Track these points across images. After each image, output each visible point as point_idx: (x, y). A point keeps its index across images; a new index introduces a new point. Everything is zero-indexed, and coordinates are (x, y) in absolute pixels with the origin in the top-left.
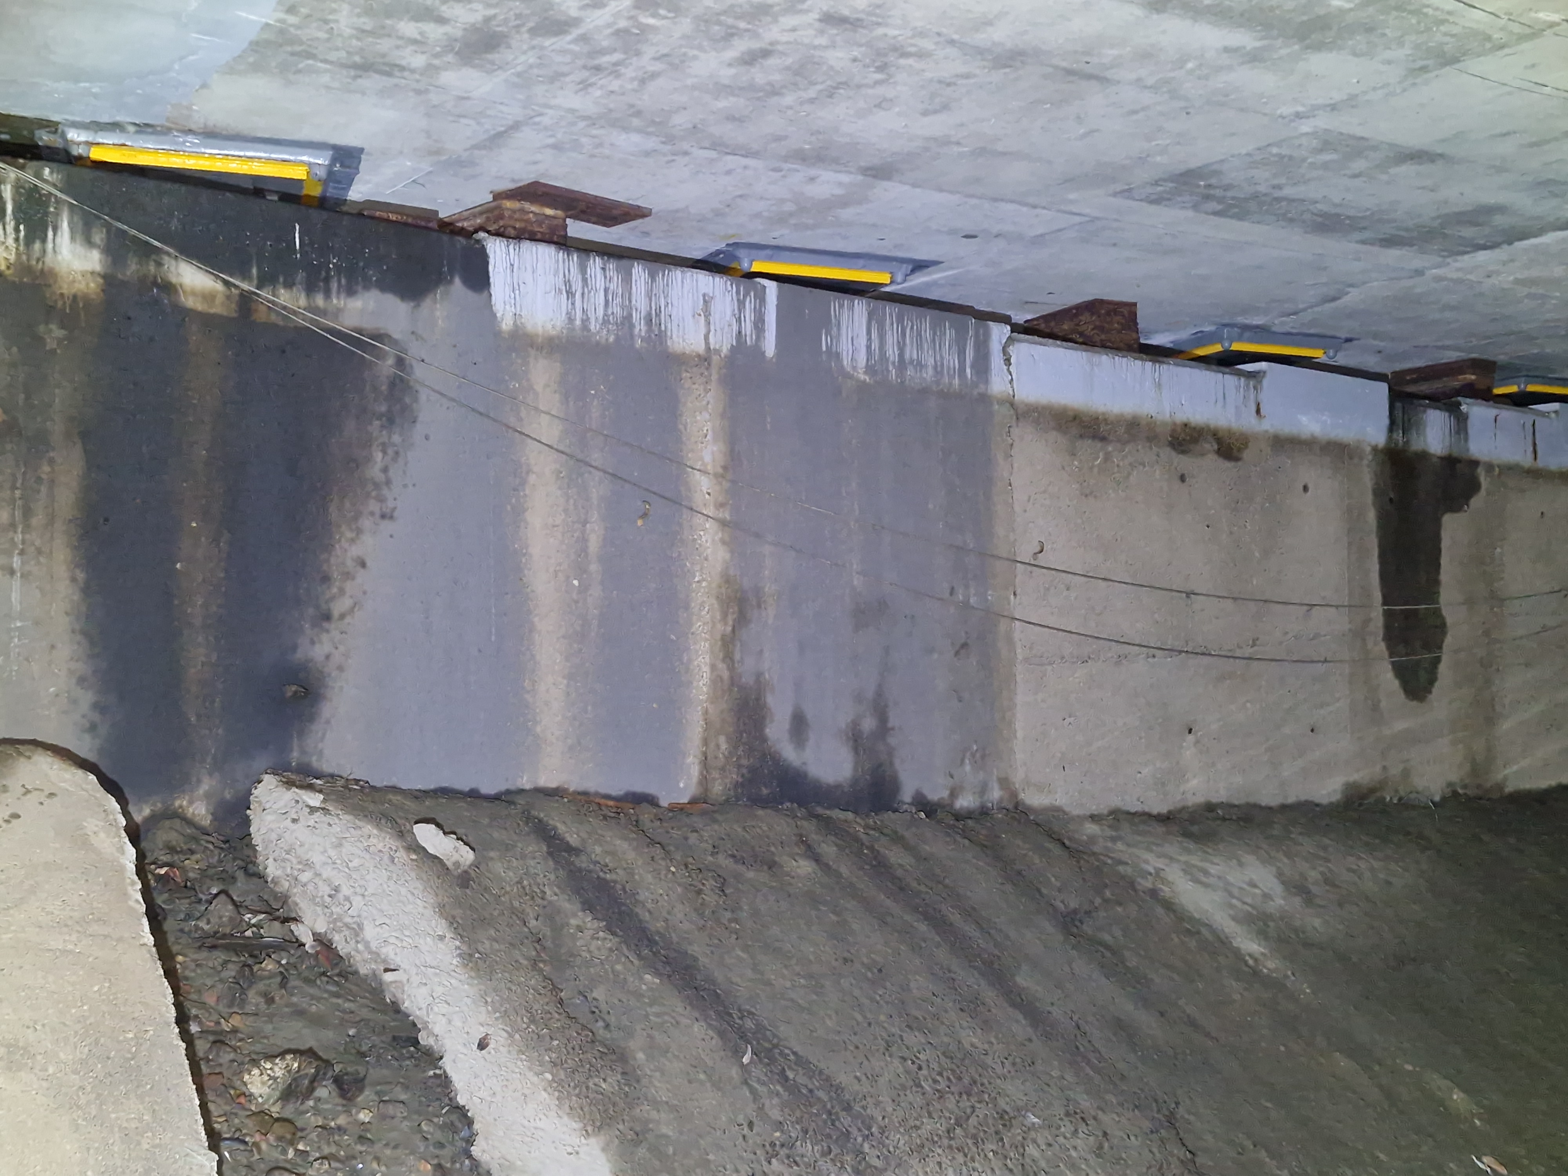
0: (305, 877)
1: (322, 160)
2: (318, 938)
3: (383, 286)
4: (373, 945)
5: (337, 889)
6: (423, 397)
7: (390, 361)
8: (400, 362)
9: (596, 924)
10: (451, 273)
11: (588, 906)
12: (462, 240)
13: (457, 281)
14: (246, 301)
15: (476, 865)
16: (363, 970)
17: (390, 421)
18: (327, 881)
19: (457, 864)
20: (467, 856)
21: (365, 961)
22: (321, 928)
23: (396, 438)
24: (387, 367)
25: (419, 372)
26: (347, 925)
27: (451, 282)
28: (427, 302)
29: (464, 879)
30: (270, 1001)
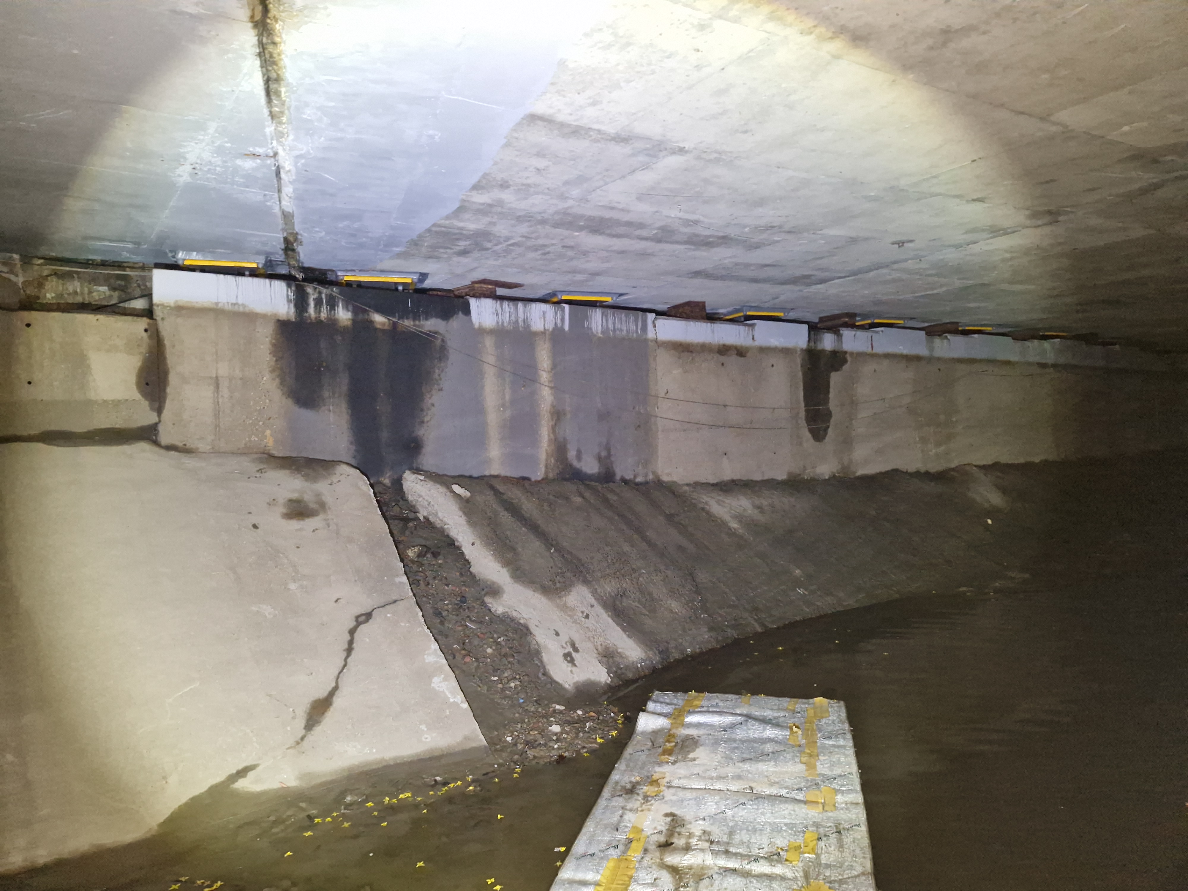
0: (420, 499)
1: (416, 277)
2: (424, 517)
3: (437, 316)
4: (441, 518)
5: (430, 503)
6: (451, 351)
7: (440, 340)
8: (443, 340)
9: (508, 515)
10: (458, 311)
11: (506, 509)
12: (461, 300)
13: (460, 313)
14: (395, 324)
15: (471, 497)
16: (438, 526)
17: (440, 359)
18: (427, 501)
19: (465, 497)
20: (468, 494)
21: (439, 524)
22: (425, 514)
23: (442, 364)
24: (438, 342)
25: (449, 343)
26: (433, 513)
27: (458, 314)
28: (451, 321)
29: (467, 501)
30: (412, 533)
